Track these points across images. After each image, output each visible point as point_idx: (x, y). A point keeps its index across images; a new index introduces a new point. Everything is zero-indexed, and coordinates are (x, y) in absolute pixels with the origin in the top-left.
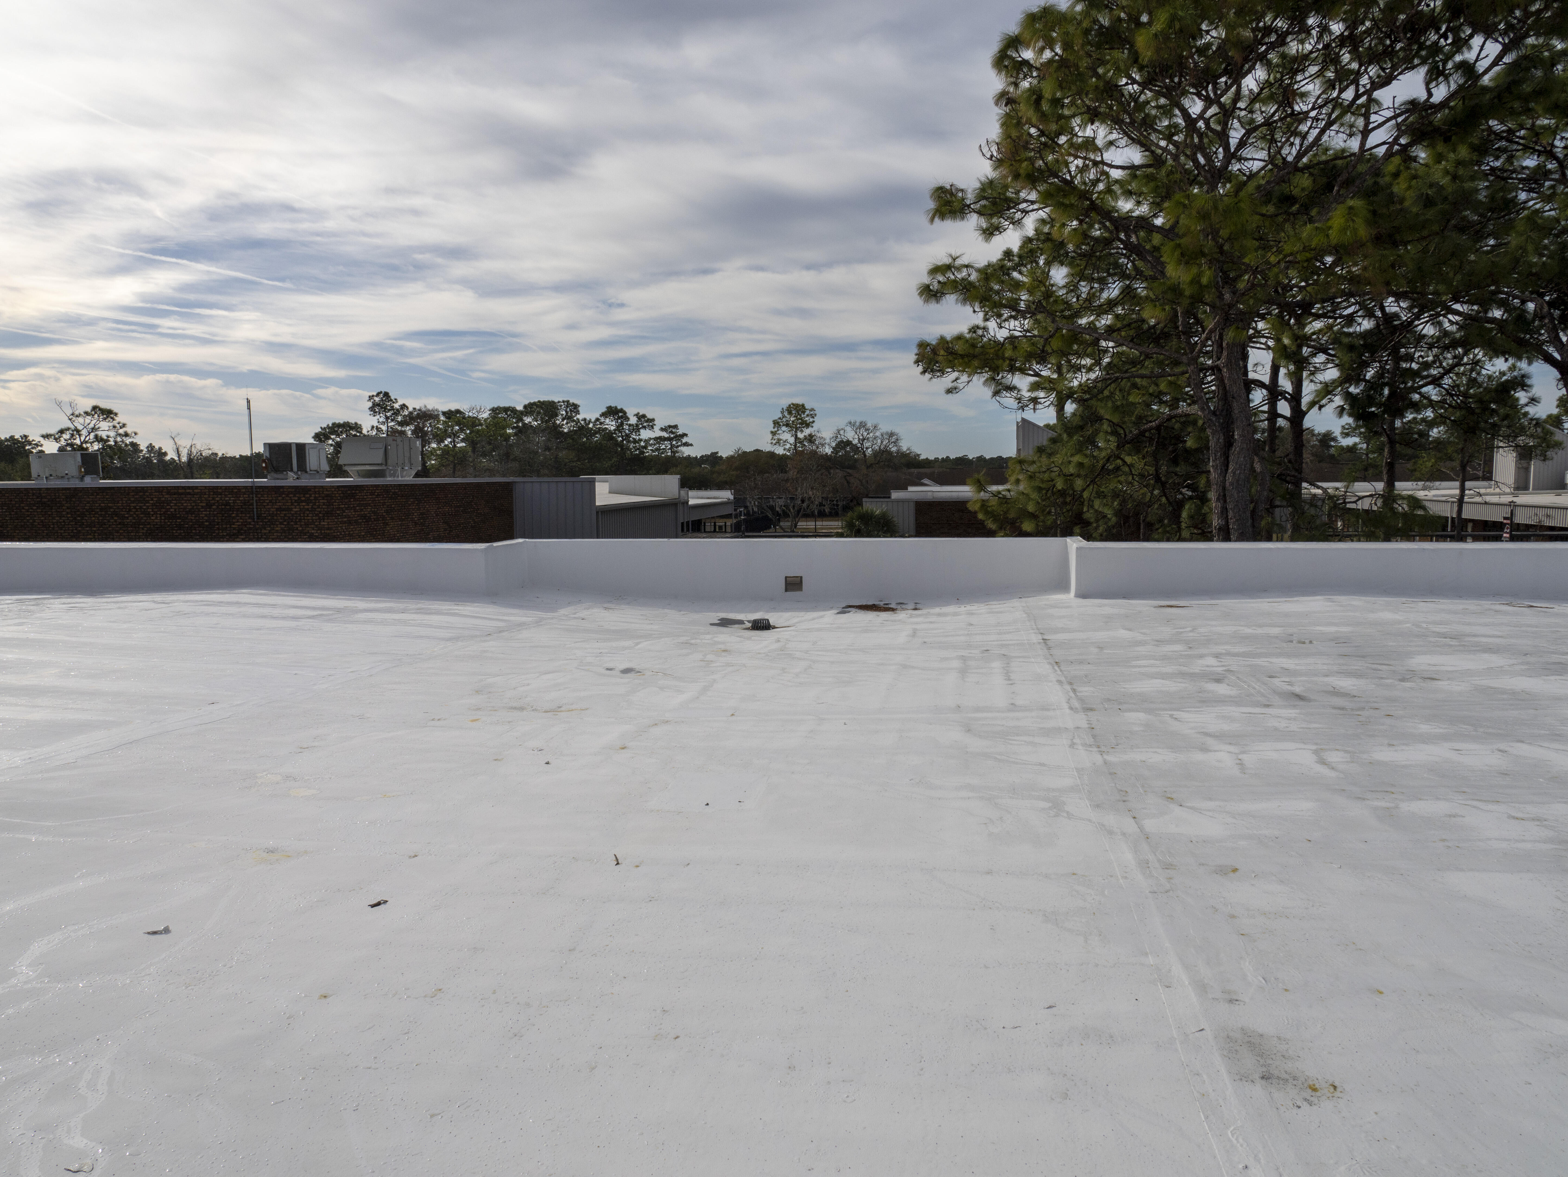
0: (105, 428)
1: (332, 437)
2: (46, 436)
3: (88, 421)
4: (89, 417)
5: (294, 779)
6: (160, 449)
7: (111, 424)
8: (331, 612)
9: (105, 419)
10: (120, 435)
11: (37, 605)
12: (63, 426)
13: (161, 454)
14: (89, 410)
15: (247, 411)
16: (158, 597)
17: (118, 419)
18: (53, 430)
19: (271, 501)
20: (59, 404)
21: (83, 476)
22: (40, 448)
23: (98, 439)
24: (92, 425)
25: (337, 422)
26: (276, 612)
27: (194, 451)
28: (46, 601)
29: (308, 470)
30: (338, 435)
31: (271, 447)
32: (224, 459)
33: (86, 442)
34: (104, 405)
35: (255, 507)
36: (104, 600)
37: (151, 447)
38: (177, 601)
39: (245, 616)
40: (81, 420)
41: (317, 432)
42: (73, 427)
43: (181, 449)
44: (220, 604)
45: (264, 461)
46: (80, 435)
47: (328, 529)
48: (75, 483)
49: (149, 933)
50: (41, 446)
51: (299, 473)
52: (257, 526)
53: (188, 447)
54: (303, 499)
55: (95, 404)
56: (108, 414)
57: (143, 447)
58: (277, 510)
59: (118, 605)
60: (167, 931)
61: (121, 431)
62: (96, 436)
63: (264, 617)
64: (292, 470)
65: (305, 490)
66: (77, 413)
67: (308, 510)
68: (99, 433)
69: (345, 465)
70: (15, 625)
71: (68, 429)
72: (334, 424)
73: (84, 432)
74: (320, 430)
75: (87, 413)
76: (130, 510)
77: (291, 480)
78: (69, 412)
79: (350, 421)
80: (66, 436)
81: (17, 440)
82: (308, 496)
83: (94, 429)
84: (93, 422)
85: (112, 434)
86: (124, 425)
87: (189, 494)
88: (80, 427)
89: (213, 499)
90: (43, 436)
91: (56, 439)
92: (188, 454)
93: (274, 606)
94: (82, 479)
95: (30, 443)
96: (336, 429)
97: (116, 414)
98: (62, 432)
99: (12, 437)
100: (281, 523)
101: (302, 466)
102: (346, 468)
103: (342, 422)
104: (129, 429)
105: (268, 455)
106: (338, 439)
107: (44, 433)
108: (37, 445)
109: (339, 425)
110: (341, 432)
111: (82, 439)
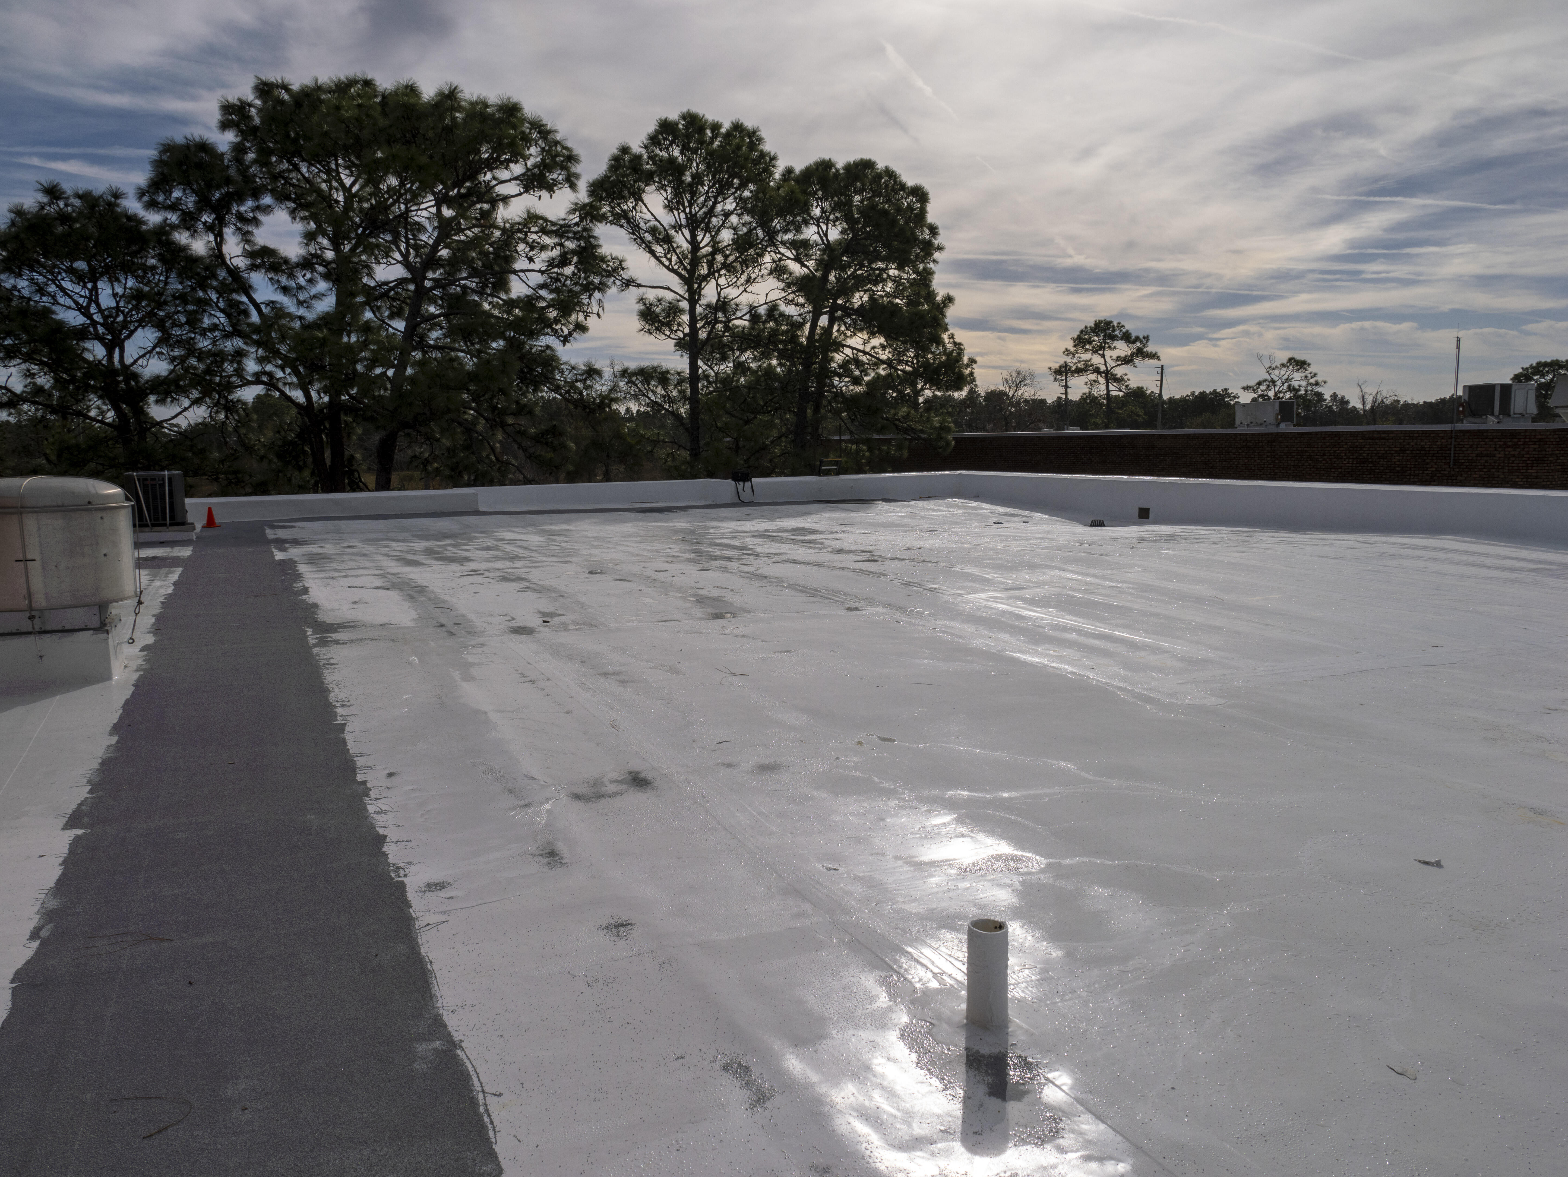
0: (1298, 379)
1: (1535, 378)
2: (1246, 388)
3: (1283, 372)
4: (1285, 369)
5: (1548, 741)
6: (1343, 397)
7: (1303, 375)
8: (1556, 567)
9: (1298, 370)
10: (1311, 384)
11: (1251, 536)
12: (1261, 379)
13: (1344, 402)
14: (1285, 362)
15: (1455, 351)
16: (1360, 537)
17: (1310, 369)
18: (1252, 383)
19: (1471, 446)
20: (1260, 358)
21: (1279, 423)
22: (1237, 400)
23: (1291, 389)
24: (1286, 377)
25: (1543, 361)
26: (1489, 561)
27: (1380, 398)
28: (1256, 534)
29: (1512, 413)
30: (1543, 376)
31: (1472, 390)
32: (1406, 405)
33: (1280, 392)
34: (1299, 357)
35: (1452, 452)
36: (1308, 536)
37: (1334, 396)
38: (1380, 542)
39: (1453, 562)
40: (1277, 372)
41: (1516, 373)
42: (1269, 379)
43: (1366, 397)
44: (1425, 548)
45: (1462, 405)
46: (1275, 386)
47: (1537, 477)
48: (1273, 429)
49: (1420, 861)
50: (1238, 398)
51: (1501, 417)
52: (1453, 473)
53: (1374, 394)
54: (1510, 444)
55: (1291, 356)
56: (1301, 365)
57: (1327, 396)
58: (1477, 456)
59: (1323, 542)
60: (1438, 864)
61: (1313, 381)
62: (1289, 386)
63: (1475, 565)
64: (1492, 414)
65: (1513, 434)
66: (1274, 366)
67: (1514, 456)
68: (1293, 383)
69: (1556, 407)
70: (1237, 552)
71: (1265, 381)
72: (1539, 364)
73: (1279, 383)
74: (1521, 371)
75: (1283, 365)
76: (1324, 454)
77: (1491, 423)
78: (1268, 365)
79: (1560, 359)
80: (1263, 387)
81: (1219, 393)
82: (1516, 440)
83: (1287, 380)
84: (1288, 373)
85: (1304, 383)
86: (1315, 375)
87: (1384, 438)
88: (1276, 378)
89: (1409, 444)
90: (1244, 388)
91: (1254, 390)
92: (1373, 401)
93: (1484, 555)
94: (1278, 425)
95: (1229, 395)
96: (1541, 369)
97: (1309, 365)
98: (1259, 383)
99: (1215, 391)
100: (1480, 470)
101: (1505, 409)
102: (1558, 411)
103: (1549, 360)
104: (1319, 378)
105: (1467, 398)
106: (1543, 380)
107: (1245, 385)
108: (1235, 397)
109: (1546, 364)
110: (1547, 372)
111: (1277, 389)
